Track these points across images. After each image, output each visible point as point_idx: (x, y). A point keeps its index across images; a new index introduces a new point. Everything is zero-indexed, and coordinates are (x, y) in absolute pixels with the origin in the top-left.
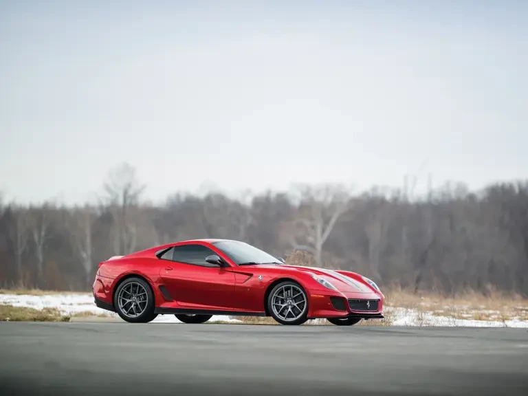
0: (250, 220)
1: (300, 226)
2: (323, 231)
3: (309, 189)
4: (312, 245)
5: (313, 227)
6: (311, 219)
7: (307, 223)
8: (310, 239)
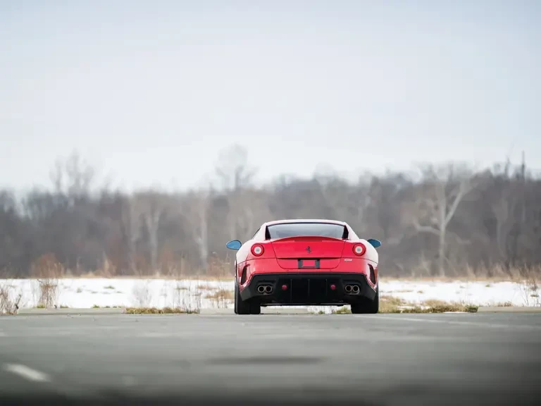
0: (368, 201)
1: (423, 206)
2: (447, 211)
3: (431, 167)
4: (436, 227)
5: (437, 208)
6: (435, 199)
7: (430, 203)
8: (434, 220)
